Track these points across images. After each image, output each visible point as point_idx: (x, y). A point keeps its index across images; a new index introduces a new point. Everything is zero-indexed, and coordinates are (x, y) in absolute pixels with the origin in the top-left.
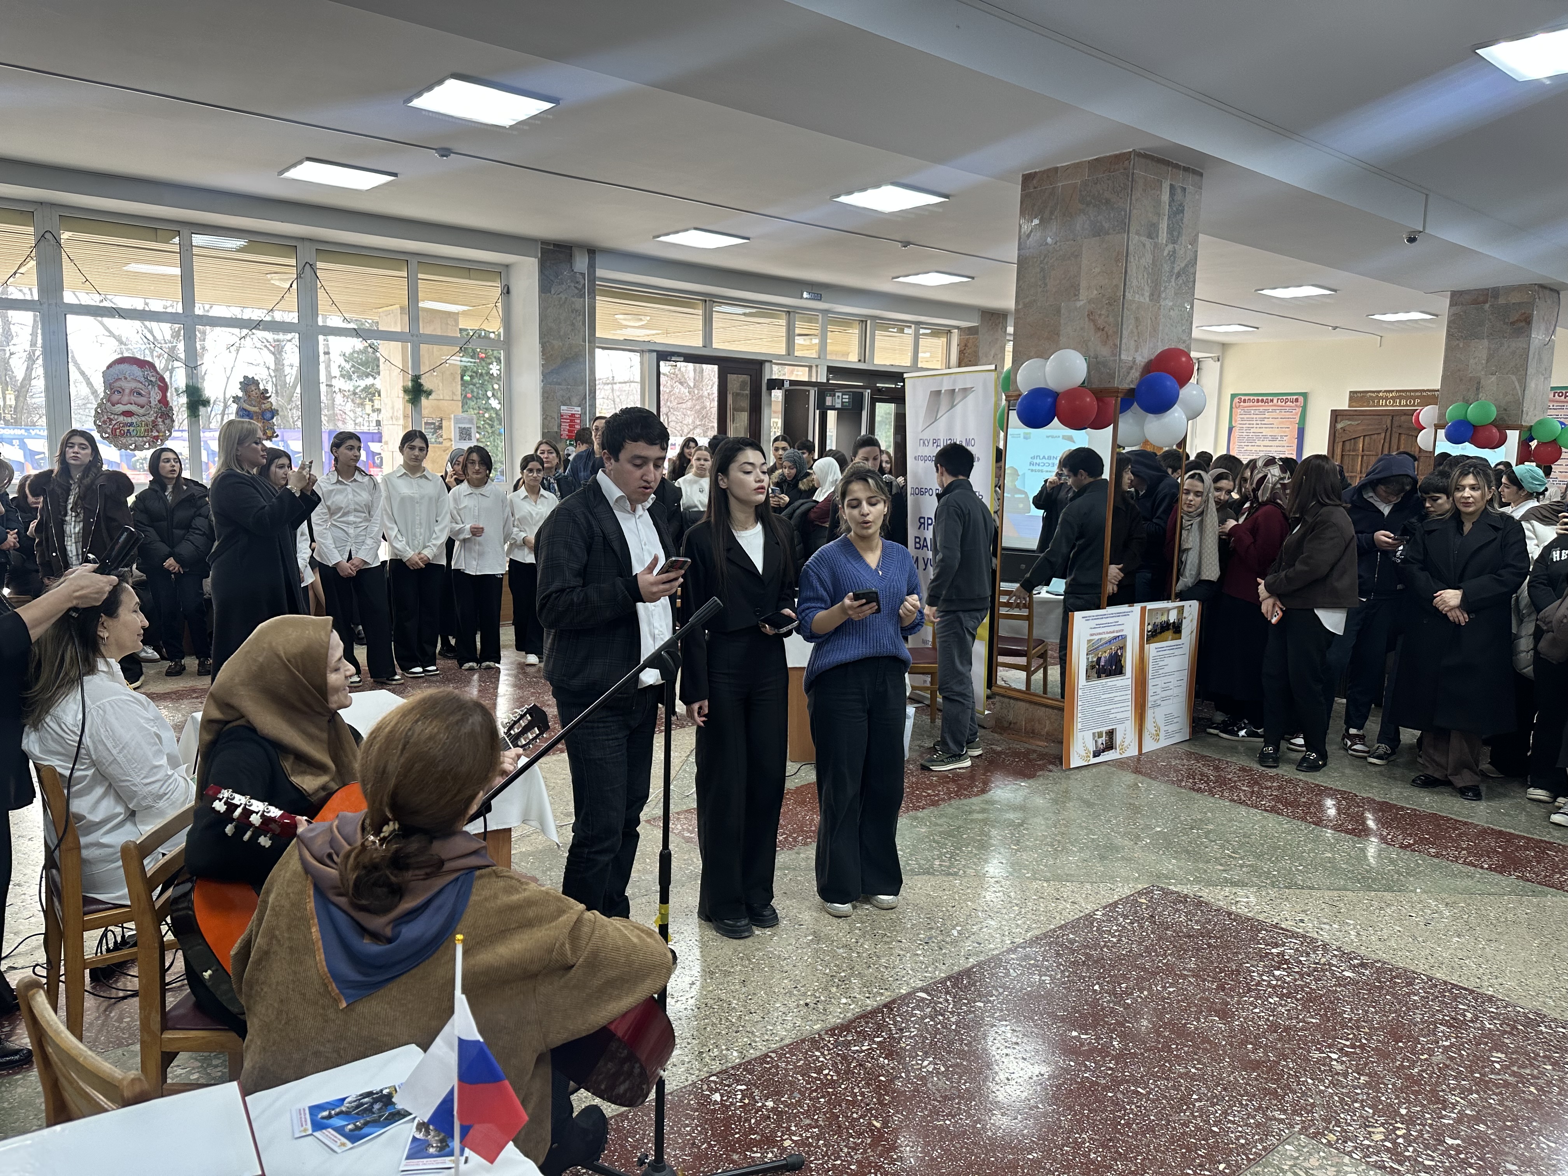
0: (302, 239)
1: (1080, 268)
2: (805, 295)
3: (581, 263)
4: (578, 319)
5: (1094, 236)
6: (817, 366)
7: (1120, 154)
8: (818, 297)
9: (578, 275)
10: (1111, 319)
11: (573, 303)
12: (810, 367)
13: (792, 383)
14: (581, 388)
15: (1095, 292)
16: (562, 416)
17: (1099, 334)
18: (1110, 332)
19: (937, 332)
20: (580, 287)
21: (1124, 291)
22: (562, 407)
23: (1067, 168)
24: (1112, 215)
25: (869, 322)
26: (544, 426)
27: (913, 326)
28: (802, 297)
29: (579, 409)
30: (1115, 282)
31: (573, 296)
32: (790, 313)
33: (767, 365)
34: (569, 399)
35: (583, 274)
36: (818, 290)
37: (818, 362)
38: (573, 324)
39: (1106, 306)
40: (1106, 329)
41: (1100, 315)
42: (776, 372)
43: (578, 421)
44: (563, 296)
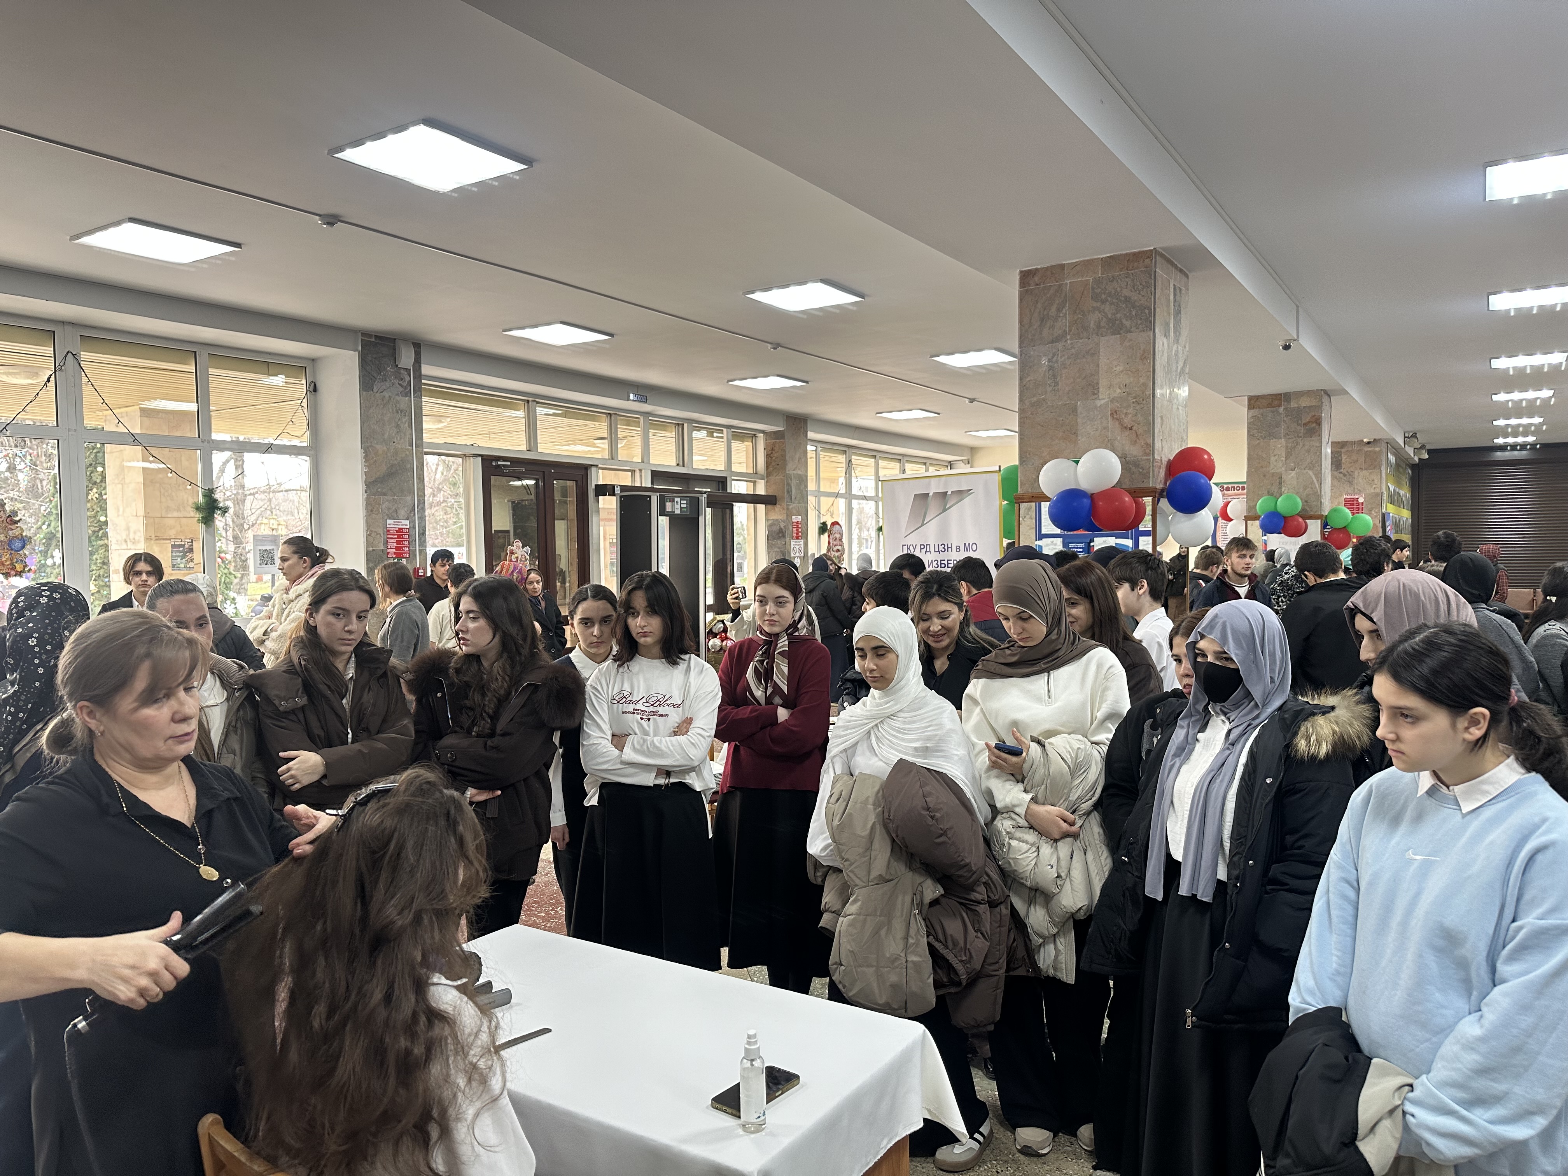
0: (63, 323)
1: (1098, 365)
2: (632, 397)
3: (406, 358)
4: (404, 420)
5: (1113, 334)
6: (640, 470)
7: (1140, 253)
8: (643, 400)
9: (402, 371)
10: (1140, 418)
11: (398, 402)
12: (633, 472)
13: (623, 488)
14: (409, 498)
15: (1119, 391)
16: (388, 531)
17: (1127, 433)
18: (1140, 431)
19: (740, 435)
20: (405, 384)
21: (1154, 390)
22: (389, 521)
23: (1075, 265)
24: (1134, 313)
25: (686, 425)
26: (368, 544)
27: (725, 430)
28: (628, 399)
29: (407, 522)
30: (1142, 380)
31: (397, 395)
32: (612, 415)
33: (593, 469)
34: (396, 511)
35: (408, 370)
36: (645, 391)
37: (641, 466)
38: (398, 426)
39: (1132, 405)
40: (1134, 428)
41: (1126, 414)
42: (601, 478)
43: (406, 537)
44: (386, 394)
